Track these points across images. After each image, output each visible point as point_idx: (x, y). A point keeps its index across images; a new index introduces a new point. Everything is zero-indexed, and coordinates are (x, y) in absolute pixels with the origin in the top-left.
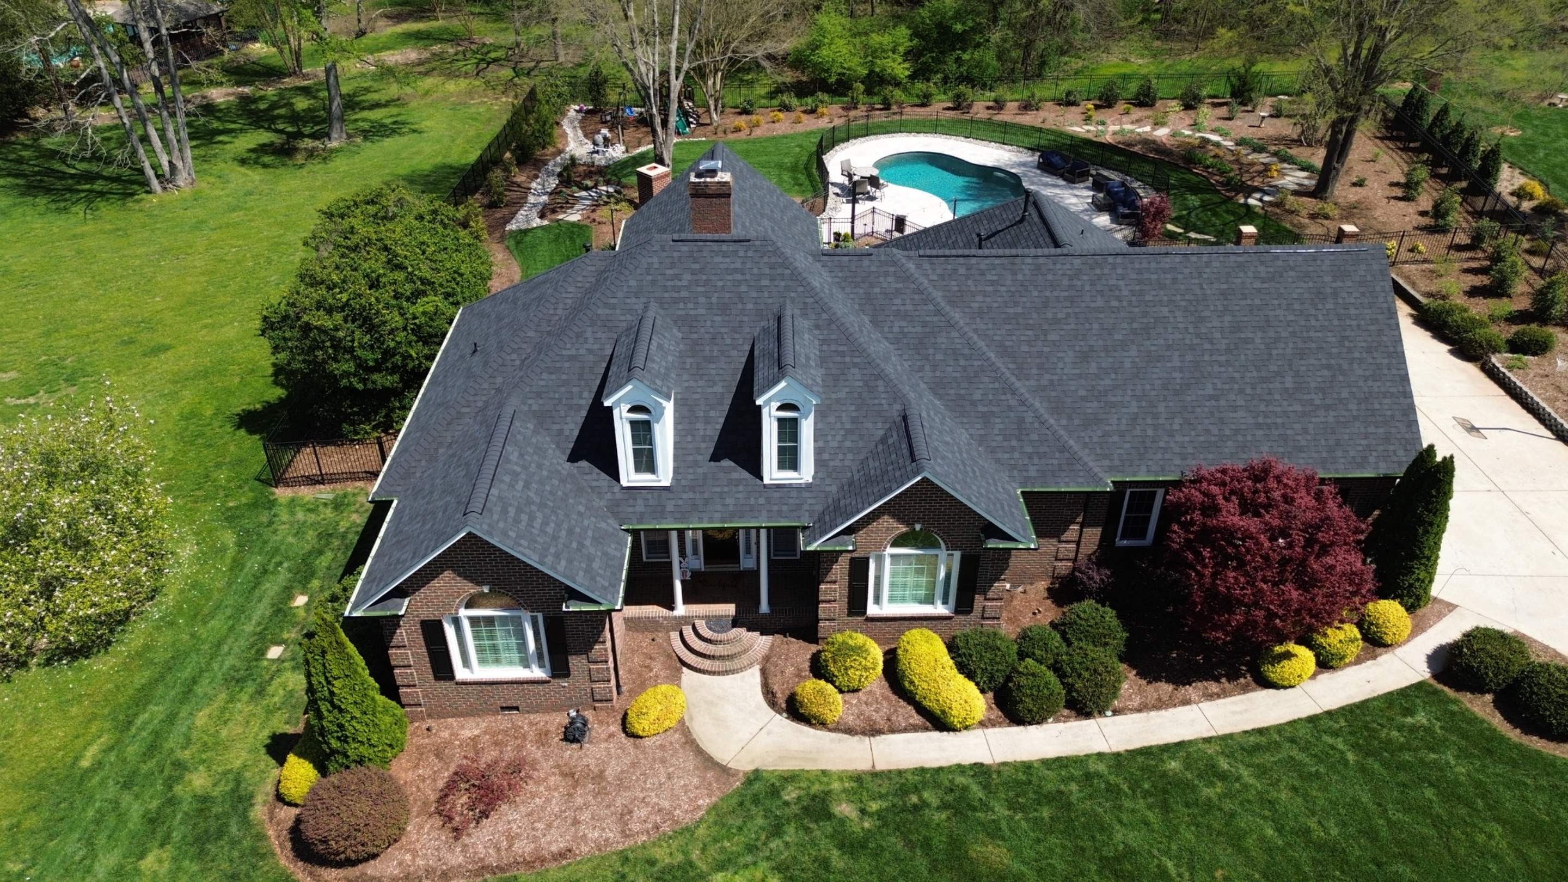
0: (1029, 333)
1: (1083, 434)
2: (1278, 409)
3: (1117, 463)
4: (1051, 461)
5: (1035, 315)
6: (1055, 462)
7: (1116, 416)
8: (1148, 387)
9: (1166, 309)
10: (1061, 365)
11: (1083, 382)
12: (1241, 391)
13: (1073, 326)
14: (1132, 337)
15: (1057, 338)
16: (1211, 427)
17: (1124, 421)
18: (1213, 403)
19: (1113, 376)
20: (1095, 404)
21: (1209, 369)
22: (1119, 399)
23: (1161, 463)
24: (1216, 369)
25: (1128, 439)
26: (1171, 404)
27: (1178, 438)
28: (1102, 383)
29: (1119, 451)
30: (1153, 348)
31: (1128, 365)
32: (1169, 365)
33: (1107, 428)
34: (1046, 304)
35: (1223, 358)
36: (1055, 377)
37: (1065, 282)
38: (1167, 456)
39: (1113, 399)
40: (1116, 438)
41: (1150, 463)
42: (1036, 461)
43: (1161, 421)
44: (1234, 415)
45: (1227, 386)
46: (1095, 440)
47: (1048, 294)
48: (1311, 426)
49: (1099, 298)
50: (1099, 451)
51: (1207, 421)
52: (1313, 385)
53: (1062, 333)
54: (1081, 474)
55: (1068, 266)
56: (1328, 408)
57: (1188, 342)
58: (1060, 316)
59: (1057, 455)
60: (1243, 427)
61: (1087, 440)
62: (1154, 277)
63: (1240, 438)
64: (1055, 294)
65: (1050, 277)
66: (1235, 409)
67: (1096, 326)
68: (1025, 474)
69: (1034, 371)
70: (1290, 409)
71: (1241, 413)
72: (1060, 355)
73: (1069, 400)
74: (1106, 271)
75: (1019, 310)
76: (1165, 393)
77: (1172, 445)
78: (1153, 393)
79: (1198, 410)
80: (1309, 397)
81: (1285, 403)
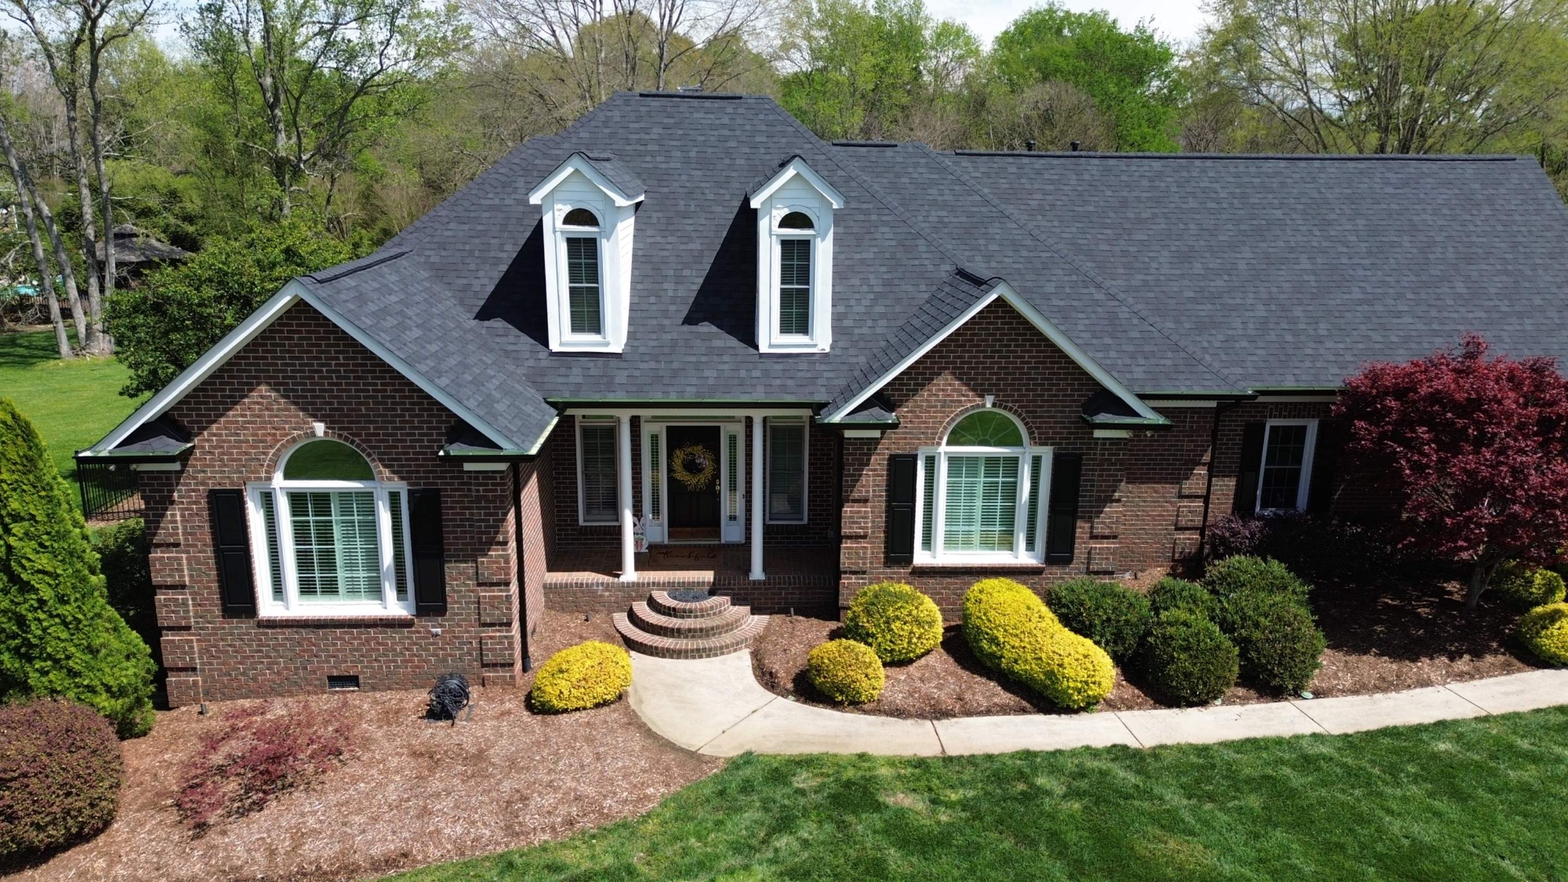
0: (1109, 231)
1: (1198, 339)
2: (1456, 315)
3: (1251, 371)
4: (1162, 362)
5: (1112, 215)
6: (1169, 362)
7: (1239, 320)
8: (1274, 290)
9: (1279, 212)
10: (1154, 265)
11: (1186, 283)
12: (1400, 296)
13: (1163, 226)
14: (1241, 238)
15: (1146, 238)
16: (1370, 333)
17: (1251, 326)
18: (1366, 308)
19: (1226, 278)
20: (1209, 307)
21: (1351, 272)
22: (1239, 301)
23: (1313, 371)
24: (1361, 272)
25: (1260, 344)
26: (1310, 308)
27: (1329, 344)
28: (1212, 284)
29: (1250, 358)
30: (1271, 250)
31: (1242, 266)
32: (1297, 267)
33: (1230, 332)
34: (1124, 203)
35: (1367, 262)
36: (1149, 278)
37: (1145, 183)
38: (1319, 365)
39: (1230, 301)
40: (1244, 344)
41: (1297, 371)
42: (1142, 361)
43: (1302, 326)
44: (1399, 321)
45: (1379, 291)
46: (1217, 344)
47: (1125, 194)
48: (1505, 334)
49: (1190, 199)
50: (1224, 357)
51: (1363, 327)
52: (1492, 291)
53: (1151, 232)
54: (1207, 376)
55: (1147, 168)
56: (1521, 315)
57: (1315, 244)
58: (1144, 215)
59: (1170, 354)
60: (1413, 333)
61: (1205, 345)
62: (1257, 180)
63: (1414, 346)
64: (1135, 194)
65: (1124, 178)
66: (1399, 314)
67: (1192, 226)
68: (1129, 376)
69: (1121, 271)
70: (1471, 315)
71: (1407, 319)
72: (1151, 254)
73: (1174, 301)
74: (1195, 174)
75: (1091, 209)
76: (1300, 296)
77: (1322, 351)
78: (1282, 296)
79: (1348, 315)
80: (1492, 303)
81: (1462, 309)
